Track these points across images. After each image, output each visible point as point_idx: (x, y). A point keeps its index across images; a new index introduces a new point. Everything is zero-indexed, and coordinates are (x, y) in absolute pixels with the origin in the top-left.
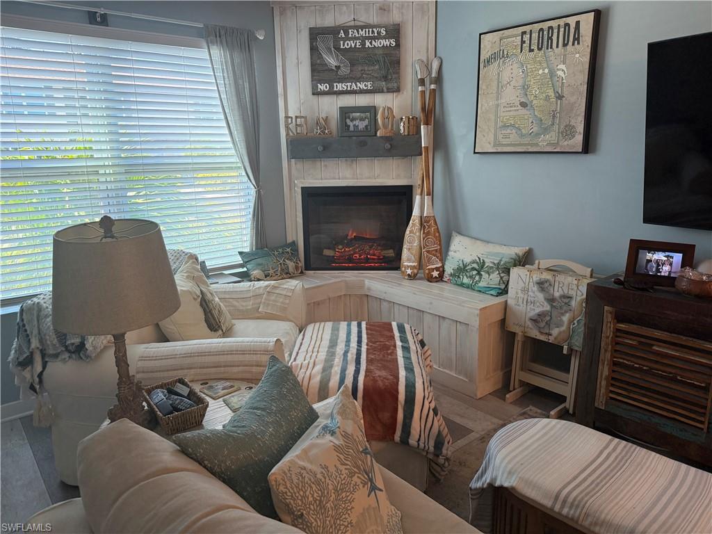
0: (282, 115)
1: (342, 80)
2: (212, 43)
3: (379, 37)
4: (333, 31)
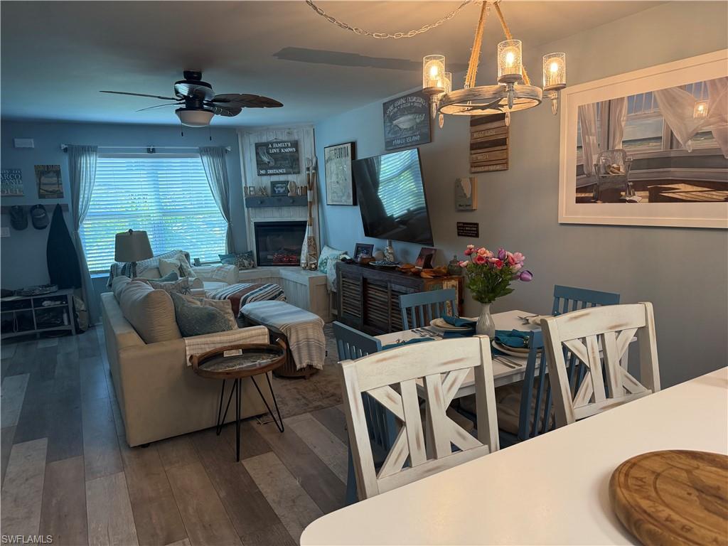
0: (244, 185)
1: (271, 168)
2: (204, 155)
3: (287, 147)
4: (266, 145)
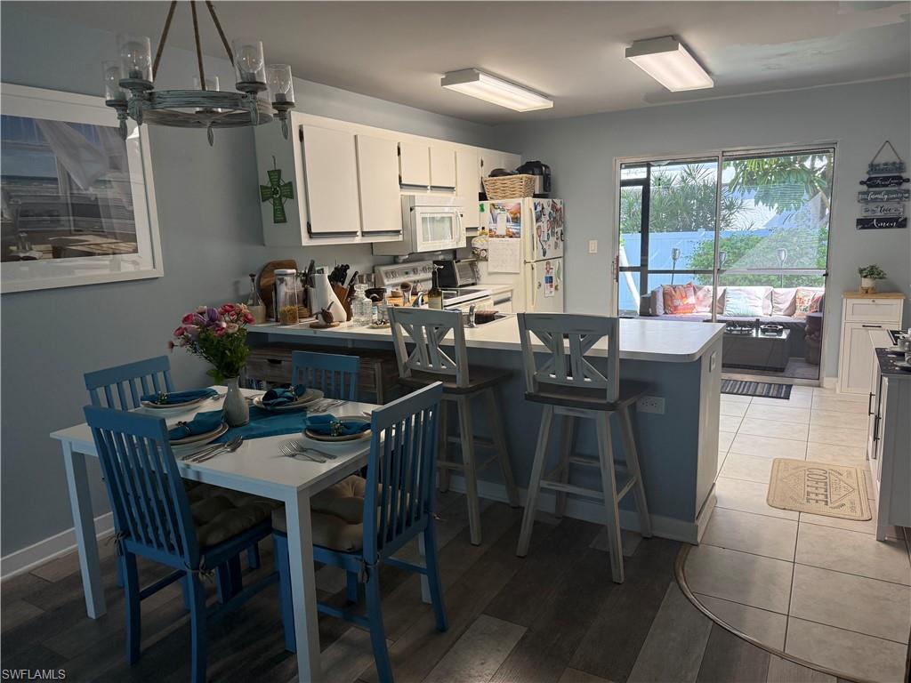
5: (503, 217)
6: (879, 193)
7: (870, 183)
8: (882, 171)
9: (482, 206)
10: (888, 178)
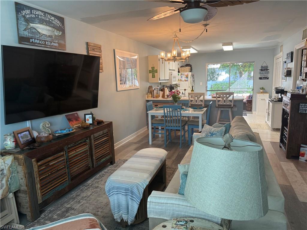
5: (184, 76)
6: (263, 72)
7: (261, 70)
8: (264, 68)
9: (178, 74)
10: (265, 69)
